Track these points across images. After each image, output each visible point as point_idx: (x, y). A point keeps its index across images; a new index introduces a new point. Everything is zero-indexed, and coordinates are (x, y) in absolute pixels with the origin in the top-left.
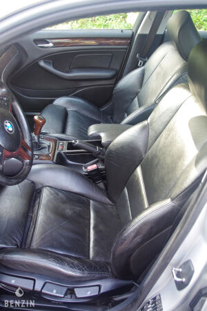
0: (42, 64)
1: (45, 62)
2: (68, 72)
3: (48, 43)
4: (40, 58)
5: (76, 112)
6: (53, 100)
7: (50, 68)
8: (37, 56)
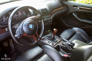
0: (74, 14)
1: (75, 14)
2: (82, 19)
3: (78, 7)
4: (73, 12)
5: (79, 34)
6: (73, 28)
7: (76, 16)
8: (73, 11)
